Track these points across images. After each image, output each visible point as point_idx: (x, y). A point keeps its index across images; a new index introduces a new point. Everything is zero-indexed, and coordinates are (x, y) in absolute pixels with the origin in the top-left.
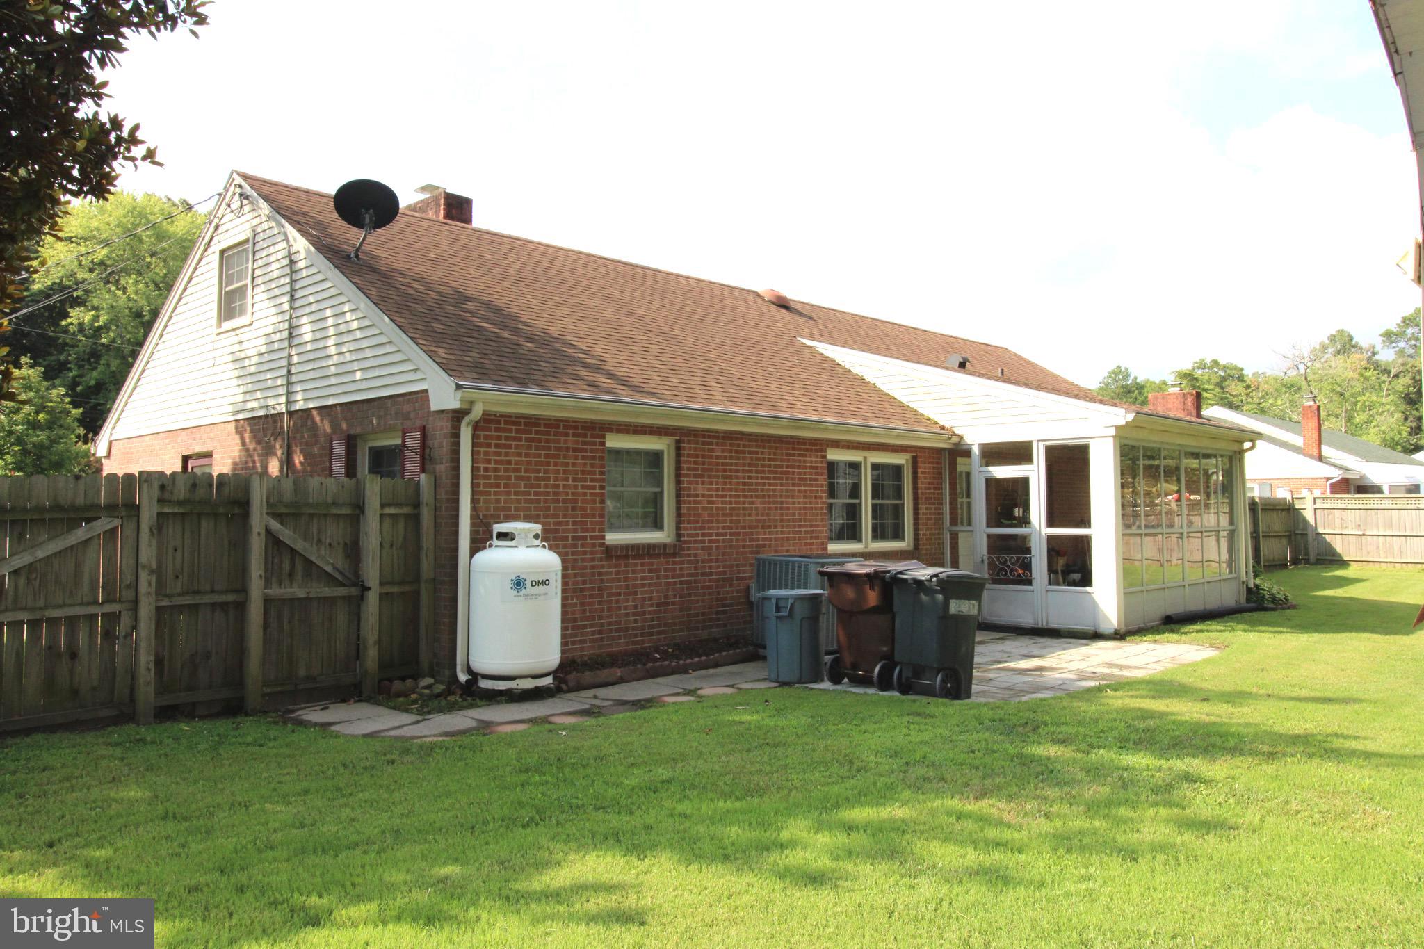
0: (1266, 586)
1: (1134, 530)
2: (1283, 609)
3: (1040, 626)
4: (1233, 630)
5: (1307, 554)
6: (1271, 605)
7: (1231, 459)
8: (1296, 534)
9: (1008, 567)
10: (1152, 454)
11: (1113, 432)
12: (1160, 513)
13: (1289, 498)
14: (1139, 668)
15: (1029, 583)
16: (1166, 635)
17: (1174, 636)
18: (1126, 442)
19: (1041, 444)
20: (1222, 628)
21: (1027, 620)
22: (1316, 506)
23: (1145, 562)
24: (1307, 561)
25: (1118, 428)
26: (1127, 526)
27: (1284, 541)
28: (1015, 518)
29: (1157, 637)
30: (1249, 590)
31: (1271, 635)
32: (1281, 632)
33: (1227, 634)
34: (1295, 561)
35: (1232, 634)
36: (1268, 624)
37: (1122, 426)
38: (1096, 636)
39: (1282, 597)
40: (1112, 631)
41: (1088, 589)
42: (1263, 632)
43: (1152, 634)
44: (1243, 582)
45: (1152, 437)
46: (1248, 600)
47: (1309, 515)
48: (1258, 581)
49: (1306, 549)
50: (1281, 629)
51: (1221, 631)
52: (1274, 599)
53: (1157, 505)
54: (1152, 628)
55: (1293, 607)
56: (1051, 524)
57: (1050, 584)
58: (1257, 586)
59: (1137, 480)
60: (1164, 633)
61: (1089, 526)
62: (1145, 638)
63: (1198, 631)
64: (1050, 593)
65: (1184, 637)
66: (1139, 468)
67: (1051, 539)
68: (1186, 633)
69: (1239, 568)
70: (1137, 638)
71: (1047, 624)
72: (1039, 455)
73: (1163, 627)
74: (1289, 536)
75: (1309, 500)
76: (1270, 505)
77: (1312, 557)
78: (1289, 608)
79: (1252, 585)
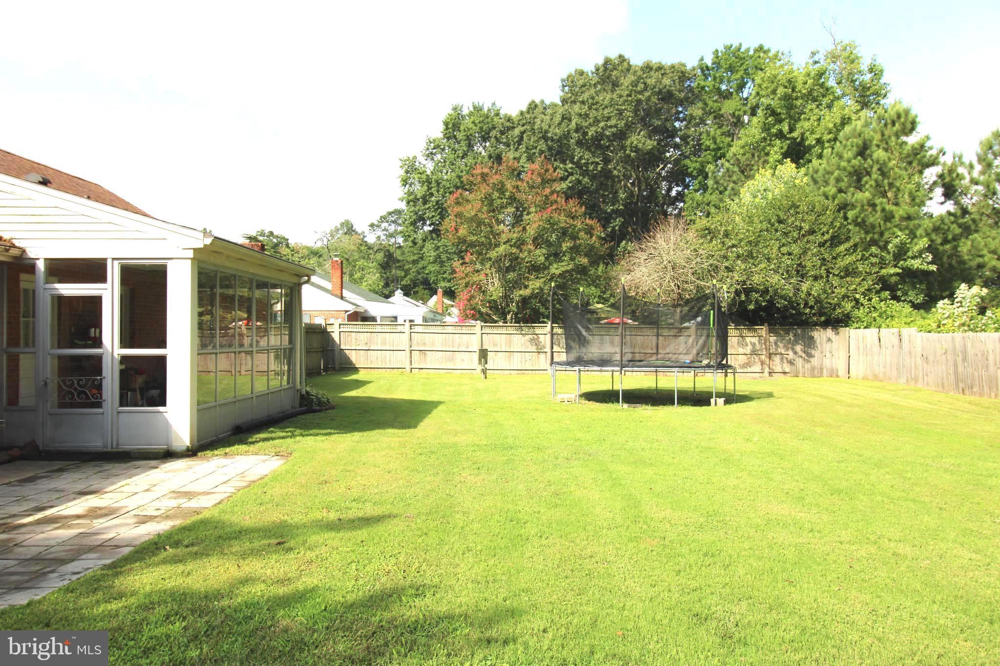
0: (314, 392)
1: (210, 349)
2: (327, 410)
3: (109, 449)
4: (293, 436)
5: (334, 363)
6: (317, 408)
7: (291, 289)
8: (327, 350)
9: (76, 389)
10: (228, 280)
11: (191, 254)
12: (234, 336)
13: (324, 324)
14: (208, 493)
15: (99, 405)
16: (236, 446)
17: (243, 448)
18: (204, 266)
19: (116, 263)
20: (284, 434)
21: (96, 443)
22: (341, 330)
23: (219, 373)
24: (334, 369)
25: (196, 250)
26: (203, 345)
27: (320, 354)
28: (90, 338)
29: (228, 450)
30: (302, 396)
31: (324, 438)
32: (330, 434)
33: (289, 440)
34: (326, 369)
35: (293, 440)
36: (319, 426)
37: (200, 249)
38: (169, 455)
39: (325, 400)
40: (185, 448)
41: (161, 409)
42: (317, 435)
43: (224, 446)
44: (298, 390)
45: (228, 264)
46: (301, 405)
47: (335, 336)
48: (308, 389)
49: (334, 360)
50: (329, 431)
51: (283, 438)
52: (320, 403)
53: (230, 328)
54: (223, 439)
55: (333, 408)
56: (124, 344)
57: (121, 405)
58: (307, 393)
59: (214, 308)
60: (233, 445)
61: (165, 347)
62: (216, 452)
63: (264, 440)
64: (121, 415)
65: (252, 448)
66: (216, 296)
67: (124, 359)
68: (253, 443)
69: (295, 379)
70: (209, 453)
71: (118, 445)
72: (114, 273)
73: (233, 438)
74: (323, 351)
75: (336, 326)
76: (311, 329)
77: (337, 367)
78: (330, 409)
79: (304, 392)
